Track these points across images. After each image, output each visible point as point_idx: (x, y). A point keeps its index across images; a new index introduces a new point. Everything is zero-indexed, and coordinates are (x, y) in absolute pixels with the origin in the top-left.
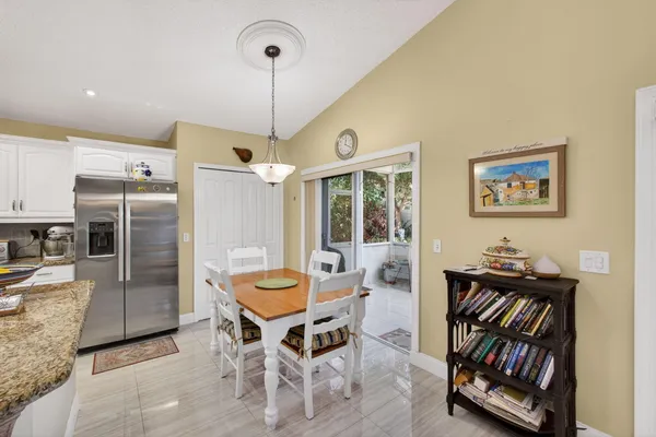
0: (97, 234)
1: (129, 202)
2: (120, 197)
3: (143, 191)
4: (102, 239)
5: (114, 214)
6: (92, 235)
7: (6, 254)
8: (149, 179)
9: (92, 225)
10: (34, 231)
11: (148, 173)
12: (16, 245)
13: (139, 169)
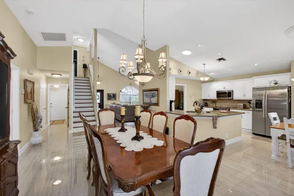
1: (267, 93)
2: (264, 92)
3: (272, 90)
5: (262, 97)
6: (256, 103)
7: (242, 107)
8: (276, 85)
9: (256, 100)
10: (249, 102)
11: (276, 83)
12: (245, 105)
13: (272, 82)
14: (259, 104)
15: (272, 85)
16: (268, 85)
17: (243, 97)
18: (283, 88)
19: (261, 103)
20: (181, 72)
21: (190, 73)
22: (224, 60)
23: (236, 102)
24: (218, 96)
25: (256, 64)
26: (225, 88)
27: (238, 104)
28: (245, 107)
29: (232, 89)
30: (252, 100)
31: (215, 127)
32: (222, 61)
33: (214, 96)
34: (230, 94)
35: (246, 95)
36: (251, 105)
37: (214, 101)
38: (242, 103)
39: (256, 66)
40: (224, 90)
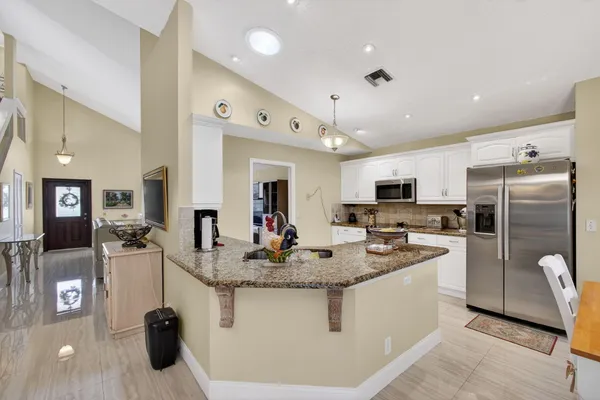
0: (482, 215)
1: (508, 185)
2: (501, 181)
3: (523, 175)
4: (487, 219)
5: (495, 198)
6: (478, 215)
7: (440, 225)
8: (534, 160)
9: (478, 207)
10: (457, 210)
11: (533, 154)
12: (447, 219)
13: (523, 152)
14: (484, 220)
15: (523, 158)
16: (509, 160)
17: (441, 198)
18: (553, 166)
19: (492, 217)
20: (265, 118)
21: (297, 126)
22: (388, 78)
23: (424, 210)
24: (378, 196)
25: (476, 98)
26: (395, 173)
27: (431, 217)
28: (446, 227)
29: (413, 176)
30: (465, 206)
31: (335, 327)
32: (381, 81)
33: (369, 196)
34: (407, 189)
35: (449, 193)
36: (462, 220)
37: (371, 210)
38: (437, 213)
39: (477, 101)
40: (393, 178)
